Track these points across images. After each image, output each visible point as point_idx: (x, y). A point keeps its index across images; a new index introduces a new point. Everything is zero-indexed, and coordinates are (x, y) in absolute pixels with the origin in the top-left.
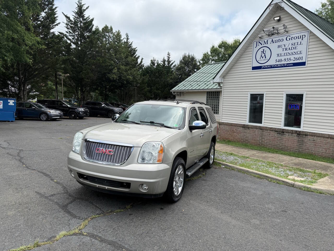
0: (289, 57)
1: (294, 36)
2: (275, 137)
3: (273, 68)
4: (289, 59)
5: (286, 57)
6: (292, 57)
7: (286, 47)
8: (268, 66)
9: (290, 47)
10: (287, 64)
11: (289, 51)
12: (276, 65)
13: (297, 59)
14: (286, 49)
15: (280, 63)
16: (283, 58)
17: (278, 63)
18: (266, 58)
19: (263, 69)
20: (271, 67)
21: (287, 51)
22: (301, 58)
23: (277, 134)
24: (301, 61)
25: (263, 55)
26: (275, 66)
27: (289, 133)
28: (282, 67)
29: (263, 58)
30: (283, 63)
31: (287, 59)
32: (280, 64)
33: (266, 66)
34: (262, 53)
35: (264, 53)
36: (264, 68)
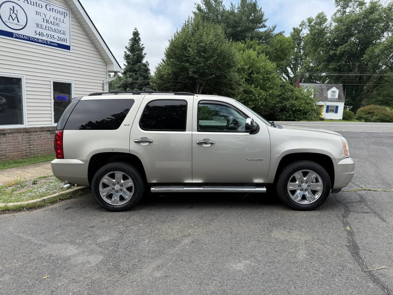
0: (52, 33)
1: (55, 8)
2: (48, 139)
3: (32, 41)
4: (52, 36)
5: (49, 33)
6: (56, 35)
7: (47, 18)
8: (24, 36)
9: (52, 19)
10: (51, 42)
11: (50, 25)
12: (36, 38)
13: (61, 40)
14: (47, 21)
15: (40, 37)
16: (45, 32)
17: (38, 37)
18: (18, 22)
19: (15, 38)
20: (29, 39)
21: (47, 25)
22: (65, 40)
23: (50, 134)
24: (64, 43)
25: (14, 16)
26: (34, 39)
28: (44, 44)
29: (13, 20)
30: (45, 38)
31: (50, 36)
32: (42, 40)
33: (21, 35)
34: (12, 12)
35: (15, 12)
36: (17, 38)
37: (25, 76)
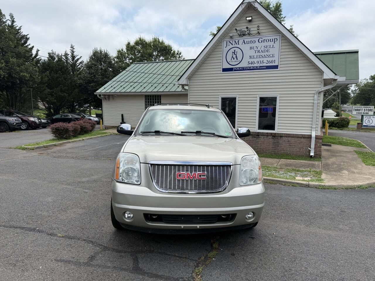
0: (262, 59)
1: (266, 38)
2: (250, 141)
3: (246, 70)
4: (261, 62)
5: (259, 60)
6: (265, 60)
7: (259, 49)
8: (240, 68)
9: (263, 49)
10: (260, 66)
11: (262, 54)
12: (248, 67)
13: (270, 62)
14: (259, 51)
15: (252, 65)
16: (255, 60)
17: (250, 65)
18: (237, 59)
19: (234, 71)
20: (243, 69)
21: (259, 54)
22: (274, 61)
23: (252, 137)
24: (273, 64)
25: (234, 56)
26: (247, 68)
27: (264, 135)
28: (255, 69)
29: (234, 59)
30: (256, 65)
31: (259, 62)
32: (253, 67)
33: (238, 68)
34: (233, 54)
35: (236, 53)
36: (235, 70)
37: (238, 95)
